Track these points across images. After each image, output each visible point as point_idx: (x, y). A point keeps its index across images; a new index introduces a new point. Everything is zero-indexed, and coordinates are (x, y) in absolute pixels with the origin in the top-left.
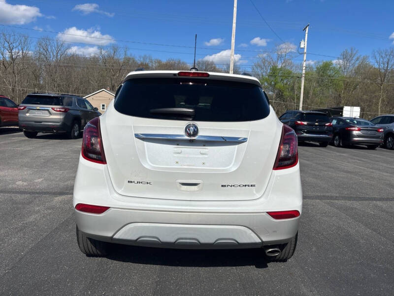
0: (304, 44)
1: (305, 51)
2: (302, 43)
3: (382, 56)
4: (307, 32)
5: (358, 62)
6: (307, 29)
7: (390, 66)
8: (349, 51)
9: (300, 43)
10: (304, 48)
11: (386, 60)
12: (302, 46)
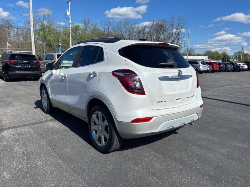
0: (68, 13)
1: (70, 17)
2: (67, 12)
3: (105, 25)
4: (69, 5)
5: (92, 26)
6: (69, 3)
7: (109, 30)
8: (87, 19)
9: (66, 11)
10: (69, 15)
11: (107, 27)
12: (68, 14)
